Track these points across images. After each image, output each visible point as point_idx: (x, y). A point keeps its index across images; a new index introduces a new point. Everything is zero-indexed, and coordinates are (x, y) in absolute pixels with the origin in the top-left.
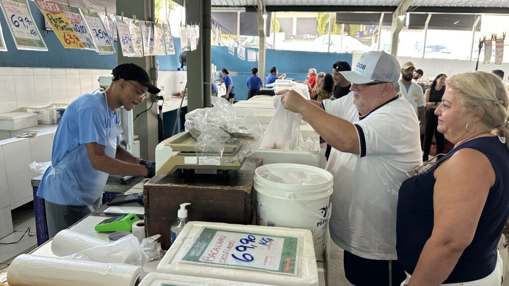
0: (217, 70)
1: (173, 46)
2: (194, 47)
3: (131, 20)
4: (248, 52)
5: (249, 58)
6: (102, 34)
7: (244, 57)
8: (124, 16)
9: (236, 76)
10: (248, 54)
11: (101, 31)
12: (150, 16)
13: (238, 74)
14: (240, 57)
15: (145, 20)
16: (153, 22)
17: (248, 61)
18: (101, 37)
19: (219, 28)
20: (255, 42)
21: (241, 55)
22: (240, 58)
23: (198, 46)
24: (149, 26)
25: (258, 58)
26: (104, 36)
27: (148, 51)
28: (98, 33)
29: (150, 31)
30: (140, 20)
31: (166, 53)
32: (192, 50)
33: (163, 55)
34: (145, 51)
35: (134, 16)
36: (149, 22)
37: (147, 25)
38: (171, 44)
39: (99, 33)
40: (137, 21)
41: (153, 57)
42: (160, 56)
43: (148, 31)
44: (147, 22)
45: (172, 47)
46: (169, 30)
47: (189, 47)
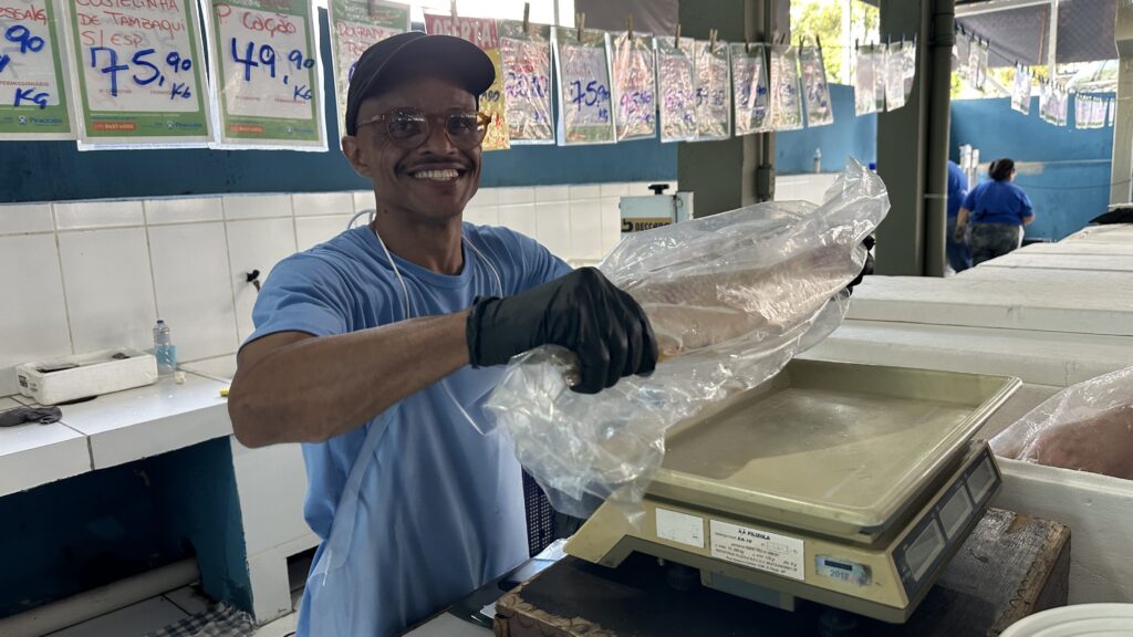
0: (981, 161)
1: (829, 103)
2: (897, 101)
3: (704, 44)
4: (1079, 103)
5: (1079, 119)
6: (597, 93)
7: (1064, 118)
8: (682, 35)
9: (1040, 171)
10: (1079, 110)
11: (595, 87)
12: (762, 29)
13: (1047, 167)
14: (1049, 117)
15: (744, 41)
16: (768, 44)
17: (1078, 127)
18: (590, 101)
19: (980, 44)
20: (1105, 77)
21: (1051, 114)
22: (1050, 121)
23: (911, 98)
24: (755, 56)
25: (1111, 119)
26: (600, 97)
27: (748, 123)
28: (583, 90)
29: (758, 68)
30: (729, 41)
31: (806, 123)
32: (889, 110)
33: (795, 128)
34: (739, 122)
35: (714, 34)
36: (755, 44)
37: (751, 54)
38: (823, 99)
39: (589, 89)
40: (722, 45)
41: (766, 135)
42: (786, 132)
43: (752, 70)
44: (750, 45)
45: (823, 105)
46: (818, 60)
47: (882, 103)
